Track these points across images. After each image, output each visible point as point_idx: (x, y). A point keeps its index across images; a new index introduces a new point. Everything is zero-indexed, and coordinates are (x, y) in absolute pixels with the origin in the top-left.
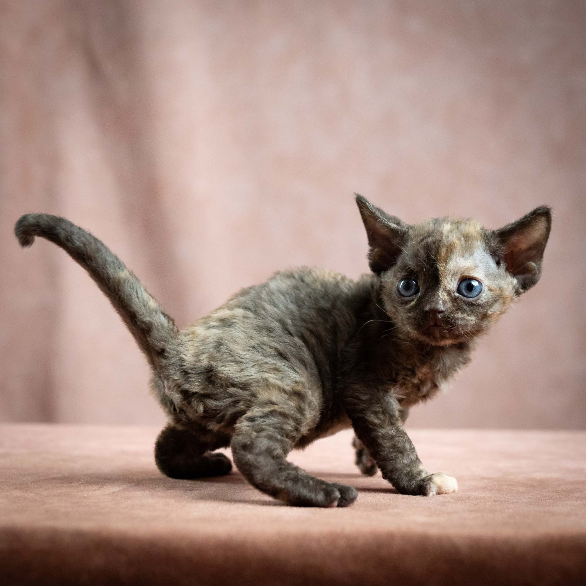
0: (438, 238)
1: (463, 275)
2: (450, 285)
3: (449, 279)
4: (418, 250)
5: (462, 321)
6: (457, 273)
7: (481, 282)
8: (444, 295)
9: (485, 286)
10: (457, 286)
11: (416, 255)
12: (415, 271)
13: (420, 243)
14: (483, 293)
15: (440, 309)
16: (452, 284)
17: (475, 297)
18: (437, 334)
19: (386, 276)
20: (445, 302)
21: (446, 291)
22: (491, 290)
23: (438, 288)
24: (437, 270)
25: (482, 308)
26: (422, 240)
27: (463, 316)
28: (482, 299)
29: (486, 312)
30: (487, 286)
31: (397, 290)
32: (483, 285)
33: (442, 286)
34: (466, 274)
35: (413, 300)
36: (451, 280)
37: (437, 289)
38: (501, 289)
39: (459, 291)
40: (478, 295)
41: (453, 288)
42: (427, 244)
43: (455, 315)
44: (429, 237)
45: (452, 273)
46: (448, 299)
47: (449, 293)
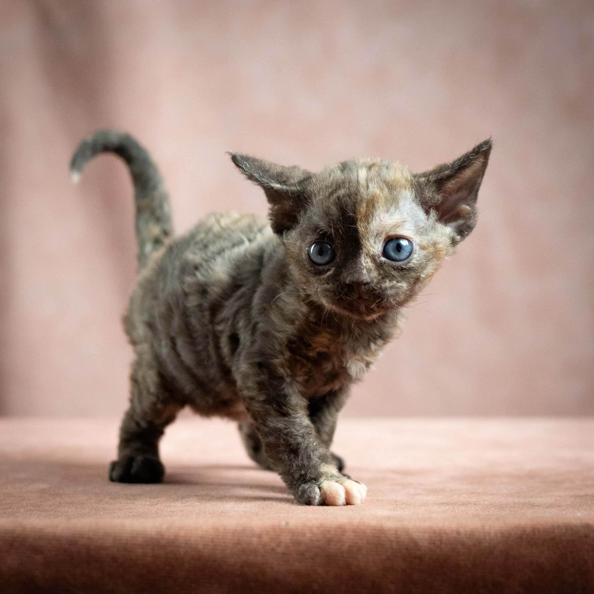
0: (353, 190)
1: (389, 234)
2: (374, 248)
3: (372, 241)
4: (329, 207)
5: (391, 290)
6: (381, 233)
7: (410, 240)
8: (367, 262)
9: (416, 245)
10: (382, 249)
11: (327, 214)
12: (328, 234)
13: (329, 196)
14: (415, 253)
15: (365, 281)
16: (376, 247)
17: (405, 259)
18: (363, 308)
19: (289, 237)
20: (369, 271)
21: (370, 257)
22: (423, 248)
23: (360, 254)
24: (356, 231)
25: (415, 272)
26: (331, 194)
27: (391, 285)
28: (414, 261)
29: (419, 276)
30: (419, 245)
31: (307, 257)
32: (414, 244)
33: (364, 250)
34: (392, 233)
35: (329, 270)
36: (375, 242)
37: (358, 256)
38: (435, 244)
39: (385, 253)
40: (408, 257)
41: (378, 251)
42: (338, 198)
43: (383, 286)
44: (340, 188)
45: (375, 234)
46: (372, 266)
47: (373, 258)
